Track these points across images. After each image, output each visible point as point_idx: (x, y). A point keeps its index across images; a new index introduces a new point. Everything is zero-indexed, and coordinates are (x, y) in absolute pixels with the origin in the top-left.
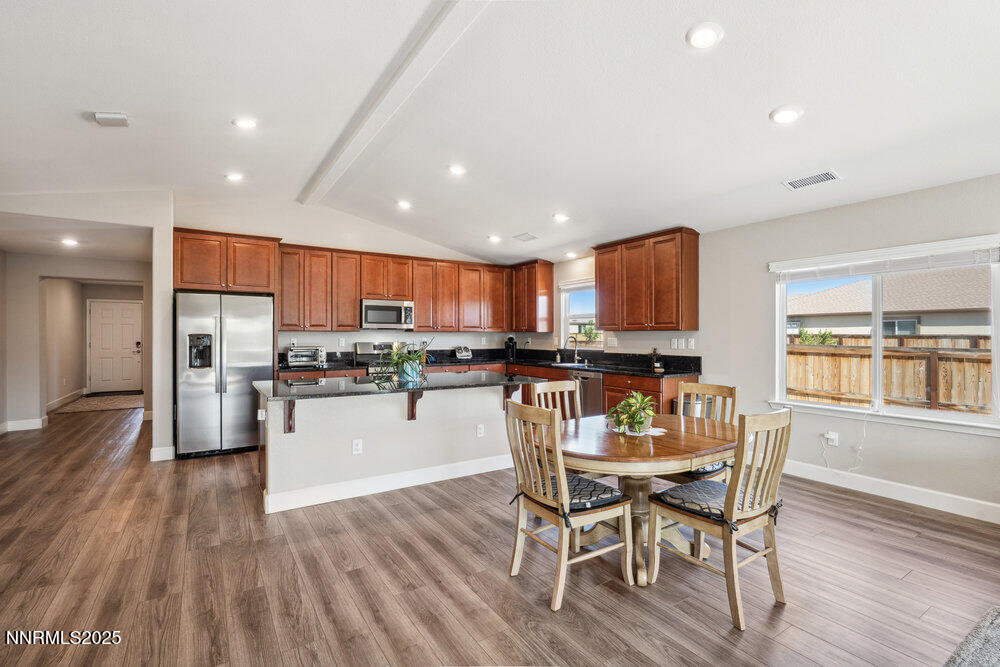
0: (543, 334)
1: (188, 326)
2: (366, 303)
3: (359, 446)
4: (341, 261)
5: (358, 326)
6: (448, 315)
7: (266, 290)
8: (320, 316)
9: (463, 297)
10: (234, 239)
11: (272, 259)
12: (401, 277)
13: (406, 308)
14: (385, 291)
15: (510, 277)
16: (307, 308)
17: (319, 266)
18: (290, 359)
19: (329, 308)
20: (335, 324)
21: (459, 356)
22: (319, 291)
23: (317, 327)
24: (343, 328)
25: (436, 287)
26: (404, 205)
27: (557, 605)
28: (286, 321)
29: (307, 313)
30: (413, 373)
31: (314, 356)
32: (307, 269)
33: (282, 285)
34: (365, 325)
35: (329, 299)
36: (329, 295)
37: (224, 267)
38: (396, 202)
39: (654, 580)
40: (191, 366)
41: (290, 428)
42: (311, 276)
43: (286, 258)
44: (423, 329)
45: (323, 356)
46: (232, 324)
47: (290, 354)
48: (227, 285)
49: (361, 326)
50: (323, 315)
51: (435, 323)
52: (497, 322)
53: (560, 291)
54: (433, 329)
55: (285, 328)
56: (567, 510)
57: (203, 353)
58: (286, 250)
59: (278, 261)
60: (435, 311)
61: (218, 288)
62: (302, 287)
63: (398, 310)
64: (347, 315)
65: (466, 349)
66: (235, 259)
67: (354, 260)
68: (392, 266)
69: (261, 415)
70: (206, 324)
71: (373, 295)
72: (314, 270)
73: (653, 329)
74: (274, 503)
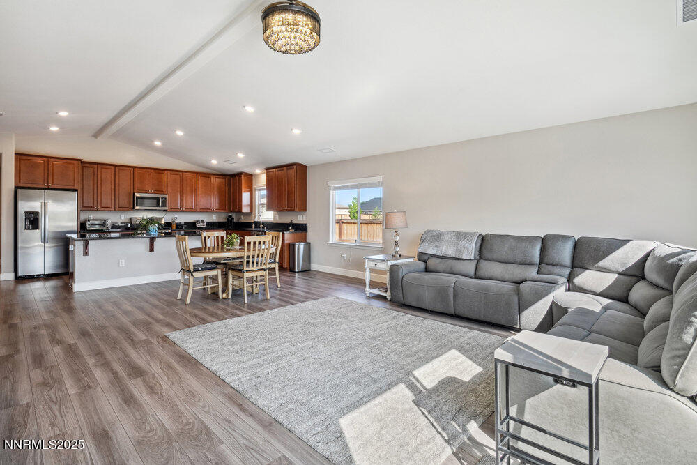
0: (246, 214)
1: (24, 207)
2: (137, 195)
3: (123, 263)
4: (121, 171)
5: (131, 208)
6: (190, 202)
7: (73, 188)
8: (107, 201)
9: (200, 192)
10: (52, 159)
11: (76, 171)
12: (160, 181)
13: (162, 198)
14: (149, 188)
15: (230, 181)
16: (99, 197)
17: (107, 175)
18: (88, 226)
19: (113, 198)
20: (117, 206)
21: (197, 225)
22: (107, 188)
23: (106, 209)
24: (122, 209)
25: (182, 186)
26: (158, 143)
27: (188, 302)
28: (85, 205)
29: (99, 200)
30: (154, 230)
31: (103, 224)
32: (99, 177)
33: (83, 184)
34: (136, 208)
35: (113, 193)
36: (113, 190)
37: (46, 174)
38: (153, 141)
39: (230, 297)
40: (26, 229)
41: (86, 254)
42: (101, 180)
43: (85, 170)
44: (174, 210)
45: (109, 225)
46: (52, 206)
47: (88, 223)
48: (48, 185)
49: (134, 208)
50: (109, 201)
51: (181, 207)
52: (222, 207)
53: (255, 190)
54: (180, 210)
55: (84, 209)
56: (192, 270)
57: (33, 221)
58: (85, 165)
59: (80, 171)
60: (181, 200)
61: (43, 186)
62: (95, 186)
63: (158, 199)
64: (124, 201)
65: (203, 222)
66: (53, 170)
67: (128, 171)
68: (153, 174)
69: (71, 248)
70: (35, 206)
71: (140, 191)
72: (104, 176)
73: (287, 210)
74: (78, 287)
